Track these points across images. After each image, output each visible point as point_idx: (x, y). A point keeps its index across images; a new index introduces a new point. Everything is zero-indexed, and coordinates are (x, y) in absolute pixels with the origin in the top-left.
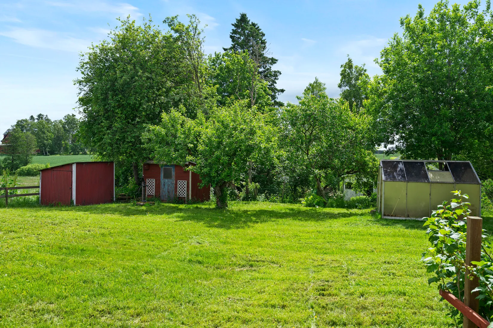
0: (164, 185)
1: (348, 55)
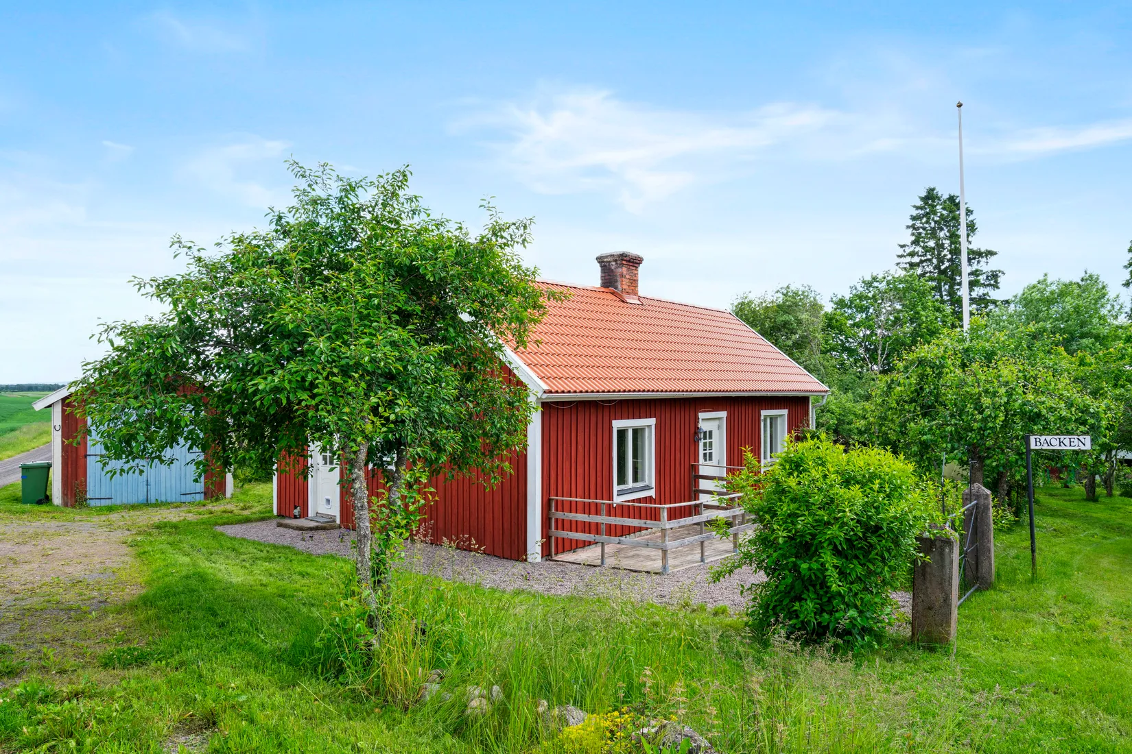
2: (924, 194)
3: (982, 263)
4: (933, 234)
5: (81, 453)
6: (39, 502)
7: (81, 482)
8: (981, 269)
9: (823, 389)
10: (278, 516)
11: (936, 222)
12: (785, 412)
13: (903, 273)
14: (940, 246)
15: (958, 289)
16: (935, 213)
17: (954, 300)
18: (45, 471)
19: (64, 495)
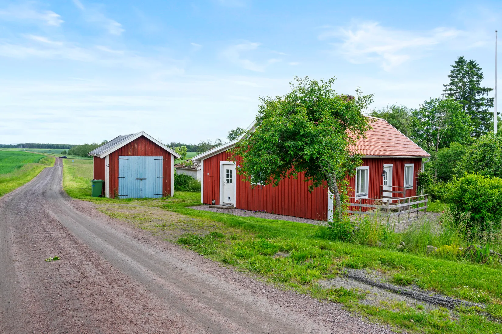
2: (457, 60)
3: (485, 94)
4: (461, 80)
5: (117, 176)
6: (100, 196)
7: (116, 188)
8: (484, 97)
9: (428, 155)
10: (204, 204)
11: (463, 74)
12: (413, 165)
13: (445, 98)
14: (465, 86)
15: (472, 107)
16: (463, 69)
17: (471, 112)
18: (101, 184)
19: (110, 194)
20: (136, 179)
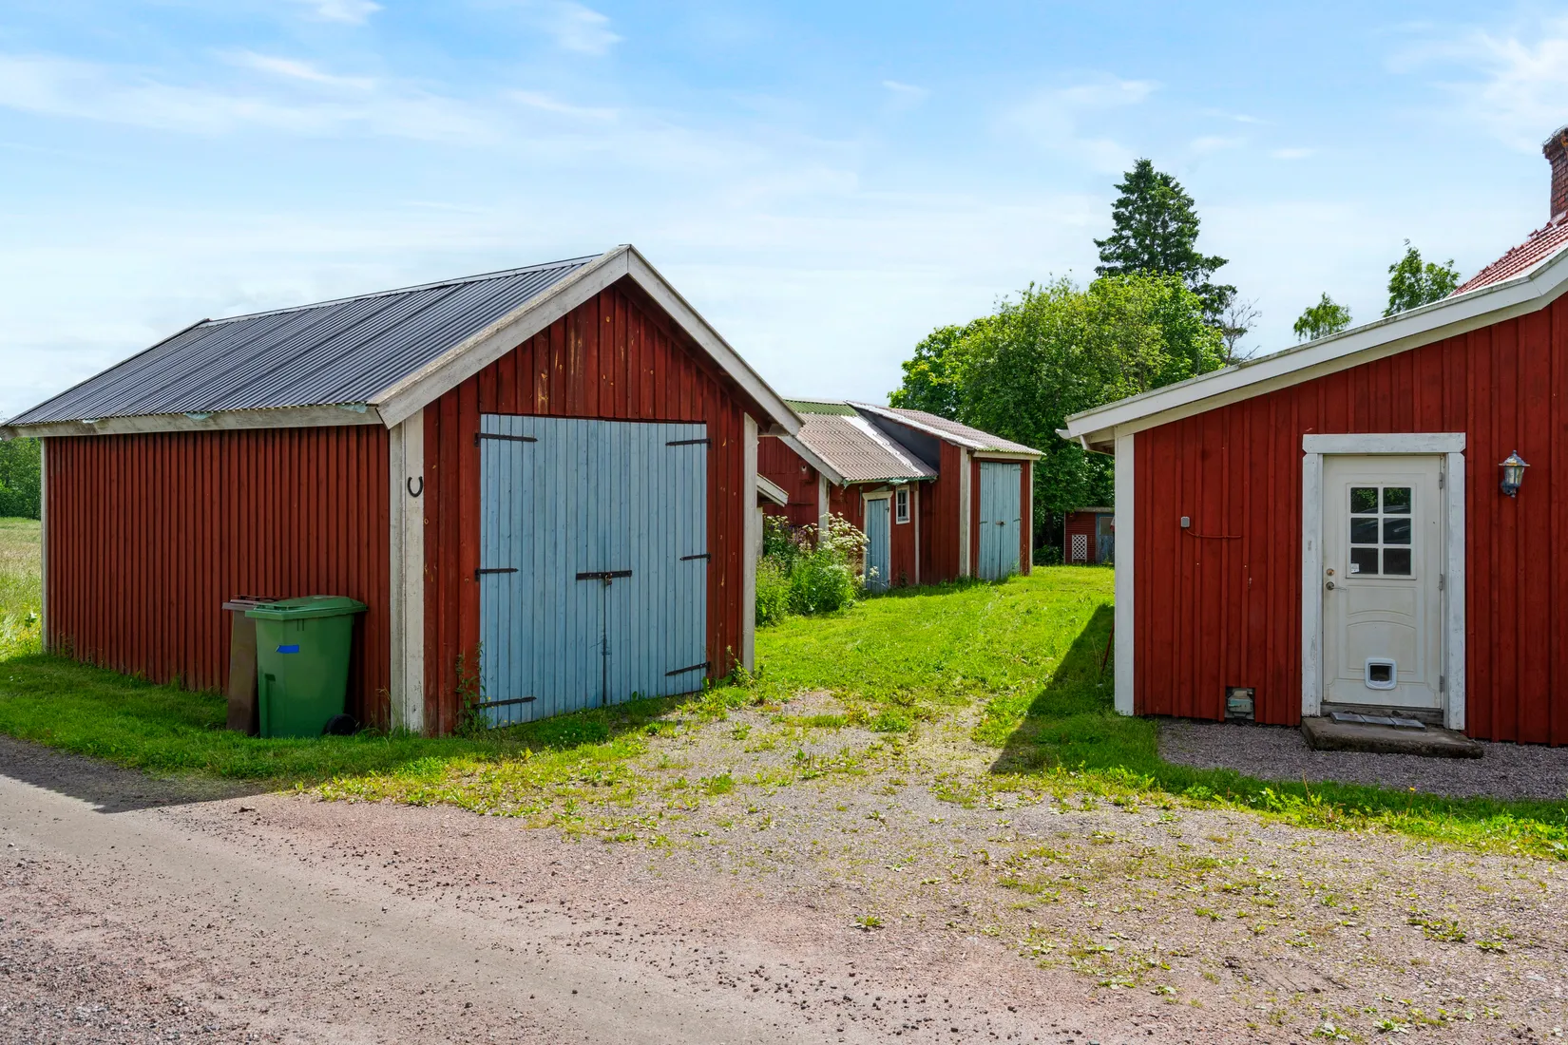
0: (1102, 544)
1: (1408, 242)
5: (468, 568)
18: (342, 631)
19: (431, 697)
20: (579, 577)
